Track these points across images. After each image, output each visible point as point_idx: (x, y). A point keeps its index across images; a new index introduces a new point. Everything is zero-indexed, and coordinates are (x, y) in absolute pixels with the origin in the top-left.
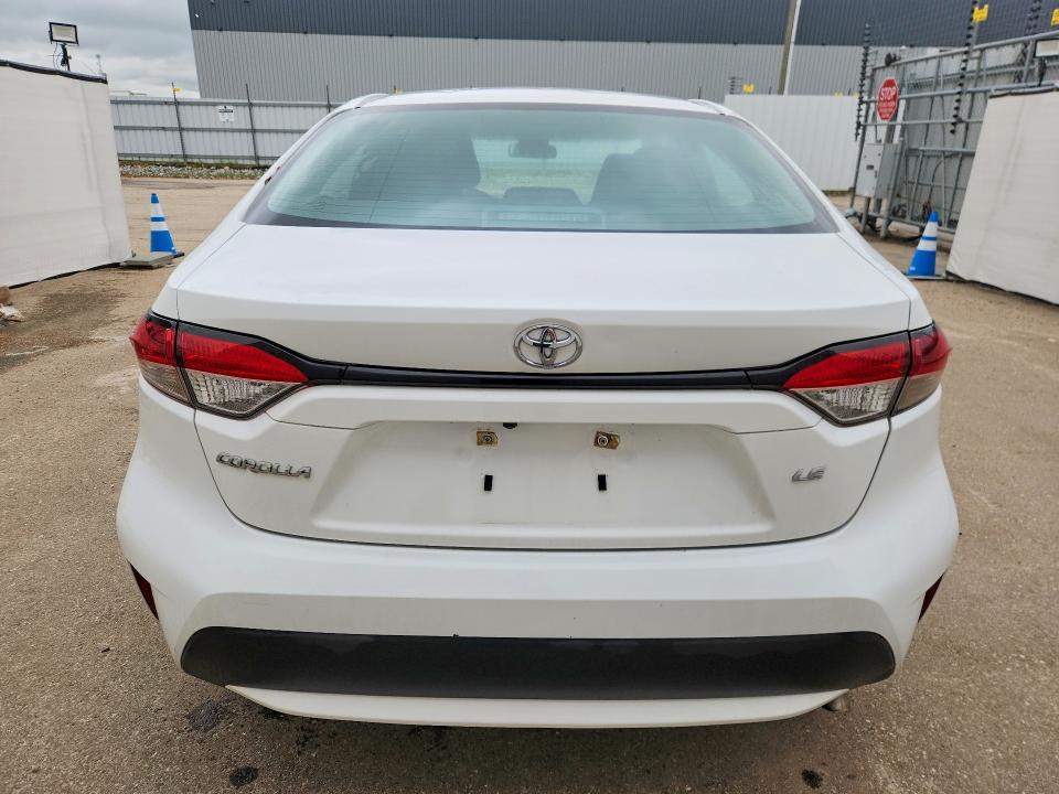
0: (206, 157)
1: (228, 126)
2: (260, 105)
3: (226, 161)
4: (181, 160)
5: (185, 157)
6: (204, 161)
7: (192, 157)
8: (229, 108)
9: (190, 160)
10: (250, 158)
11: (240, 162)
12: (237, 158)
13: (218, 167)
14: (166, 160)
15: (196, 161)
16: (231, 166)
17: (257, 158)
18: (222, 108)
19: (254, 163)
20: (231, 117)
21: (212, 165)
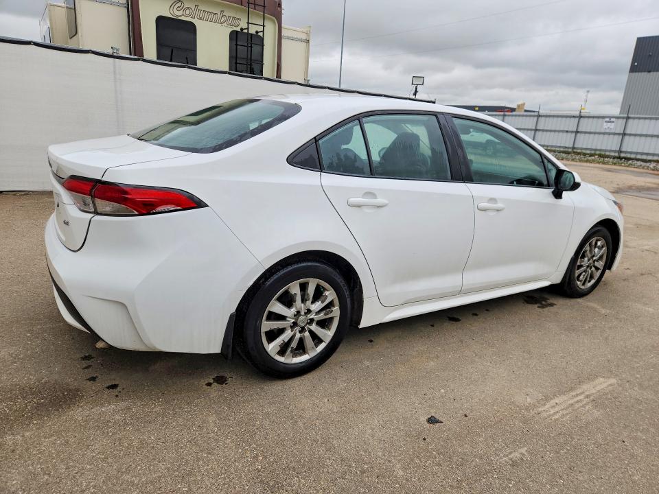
0: (586, 149)
1: (608, 131)
2: (634, 118)
3: (598, 152)
4: (570, 150)
5: (573, 148)
6: (584, 151)
7: (577, 148)
8: (612, 120)
9: (575, 150)
10: (615, 151)
11: (607, 153)
12: (605, 151)
13: (591, 155)
14: (562, 149)
15: (579, 151)
16: (600, 156)
17: (620, 152)
18: (608, 119)
19: (617, 155)
20: (612, 126)
21: (588, 154)
